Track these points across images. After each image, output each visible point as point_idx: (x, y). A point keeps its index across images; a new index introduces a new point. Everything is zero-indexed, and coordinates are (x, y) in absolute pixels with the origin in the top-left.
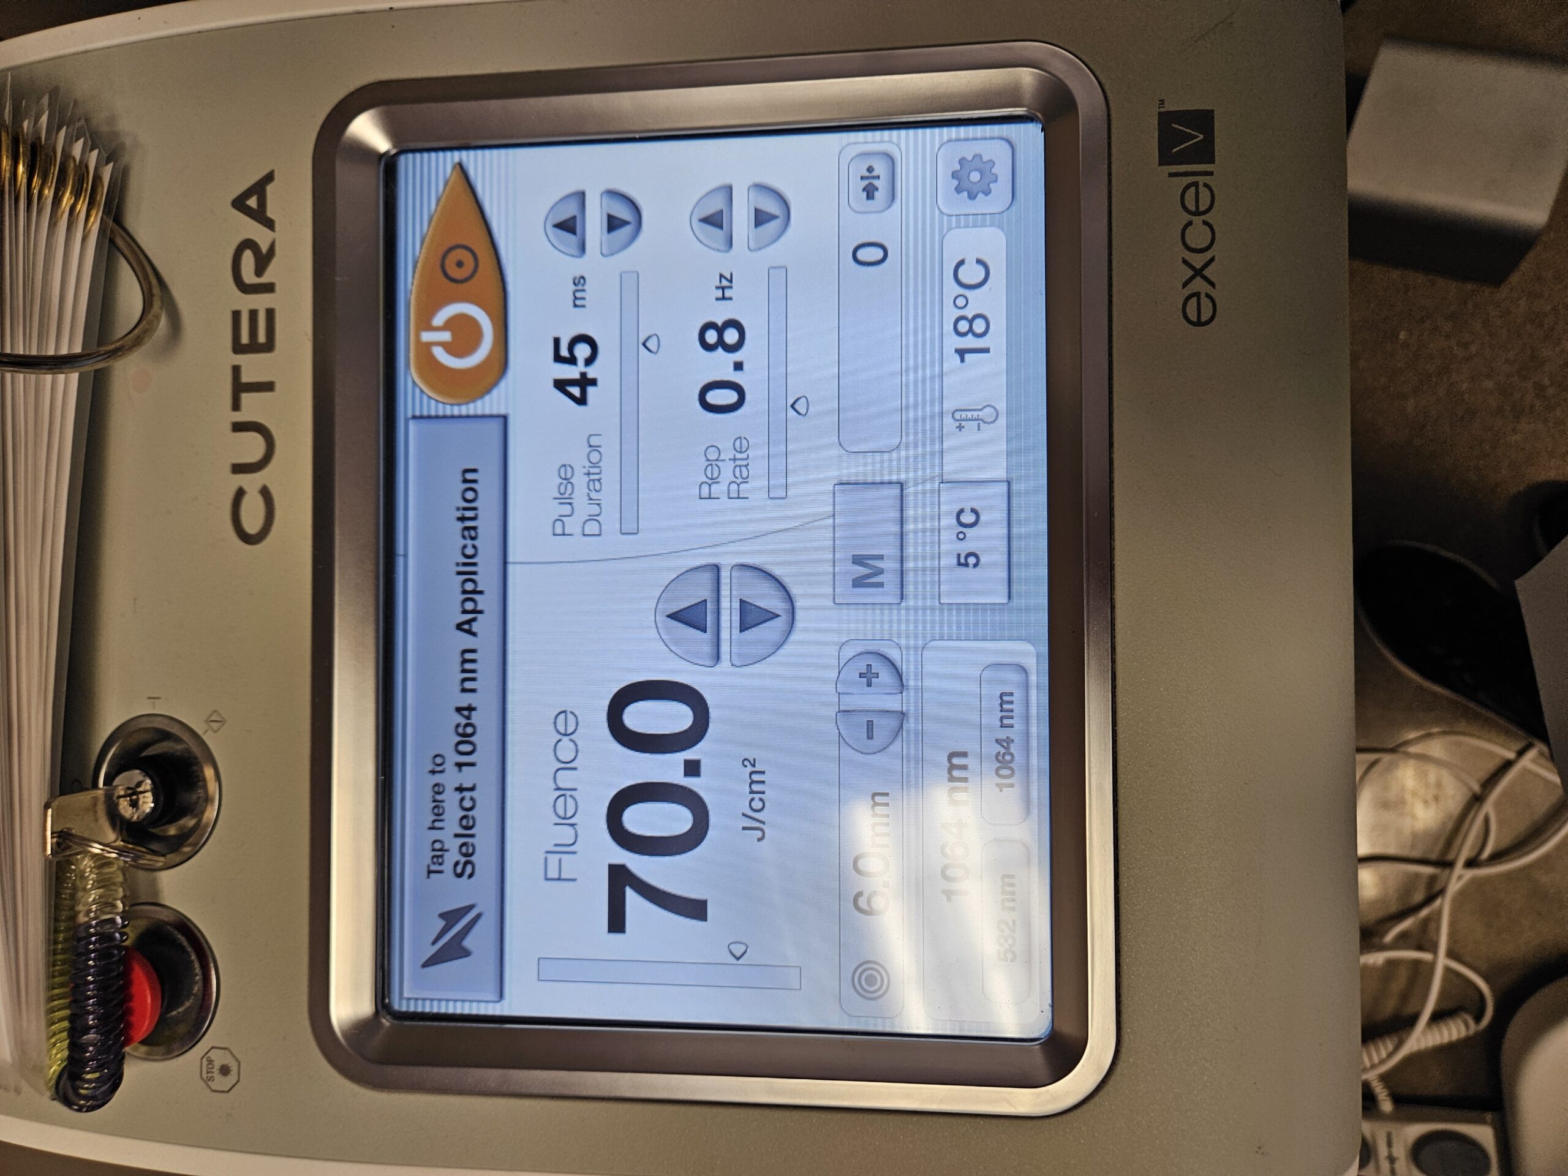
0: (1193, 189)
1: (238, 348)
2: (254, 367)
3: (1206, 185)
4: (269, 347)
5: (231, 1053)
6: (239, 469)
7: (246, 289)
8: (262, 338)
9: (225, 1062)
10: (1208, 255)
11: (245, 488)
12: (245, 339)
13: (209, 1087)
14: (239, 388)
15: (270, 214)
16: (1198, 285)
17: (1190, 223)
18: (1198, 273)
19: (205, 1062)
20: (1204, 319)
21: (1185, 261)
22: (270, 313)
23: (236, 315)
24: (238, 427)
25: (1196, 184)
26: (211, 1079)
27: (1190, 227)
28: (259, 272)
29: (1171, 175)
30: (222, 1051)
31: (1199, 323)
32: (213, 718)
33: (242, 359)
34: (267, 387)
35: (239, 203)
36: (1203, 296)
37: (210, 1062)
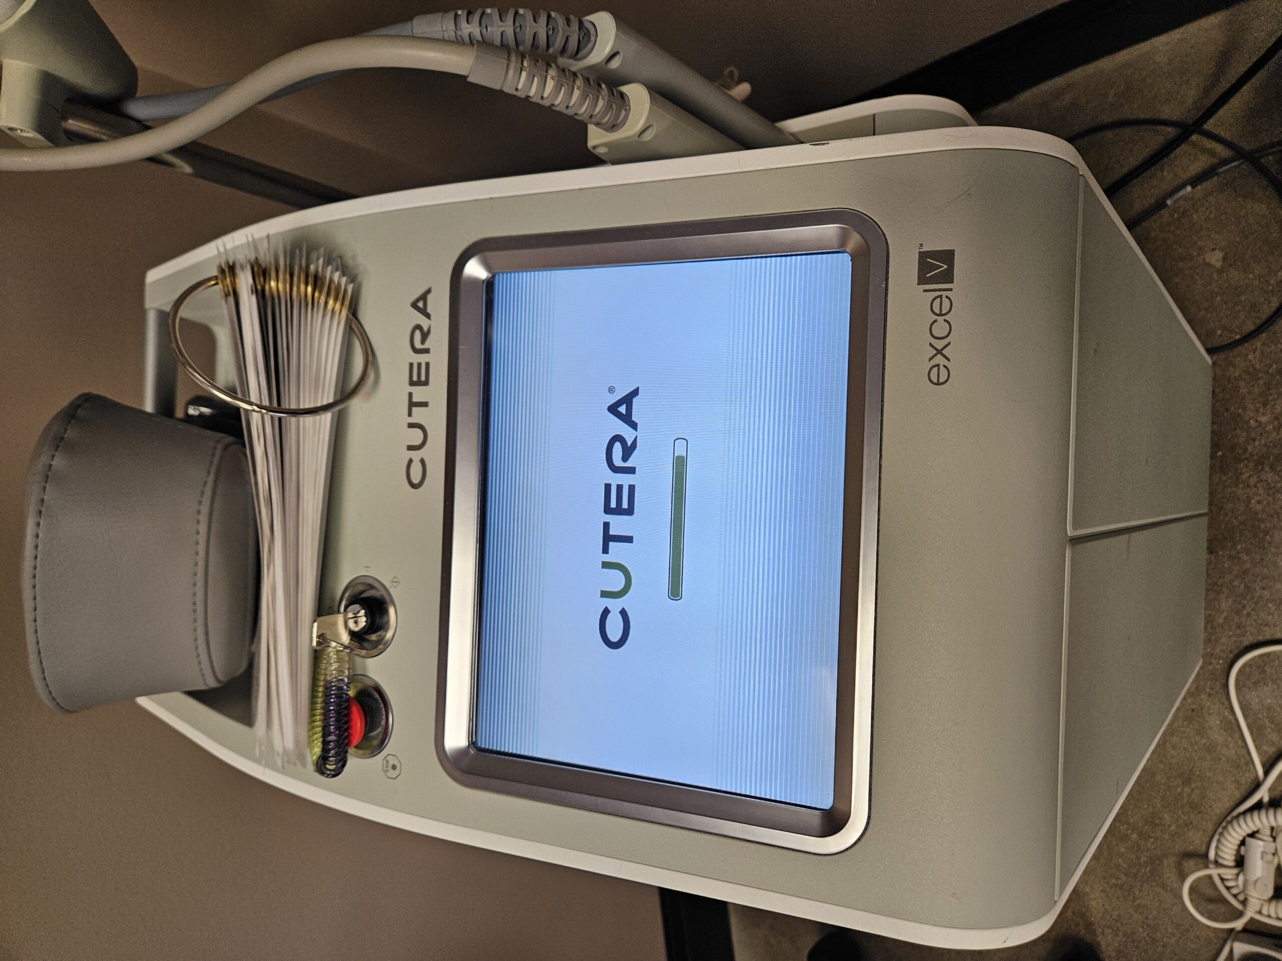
0: (939, 299)
2: (419, 393)
3: (947, 297)
5: (398, 758)
6: (410, 448)
7: (416, 351)
8: (423, 378)
9: (395, 763)
10: (945, 342)
11: (413, 459)
13: (386, 775)
14: (412, 404)
15: (429, 311)
16: (939, 359)
17: (936, 321)
18: (939, 352)
19: (385, 762)
20: (941, 381)
21: (931, 345)
22: (427, 364)
23: (411, 365)
24: (411, 426)
25: (941, 297)
26: (387, 771)
27: (935, 323)
28: (423, 342)
29: (925, 291)
30: (393, 757)
31: (938, 384)
32: (394, 580)
33: (415, 390)
34: (425, 404)
35: (414, 305)
36: (941, 367)
37: (387, 762)
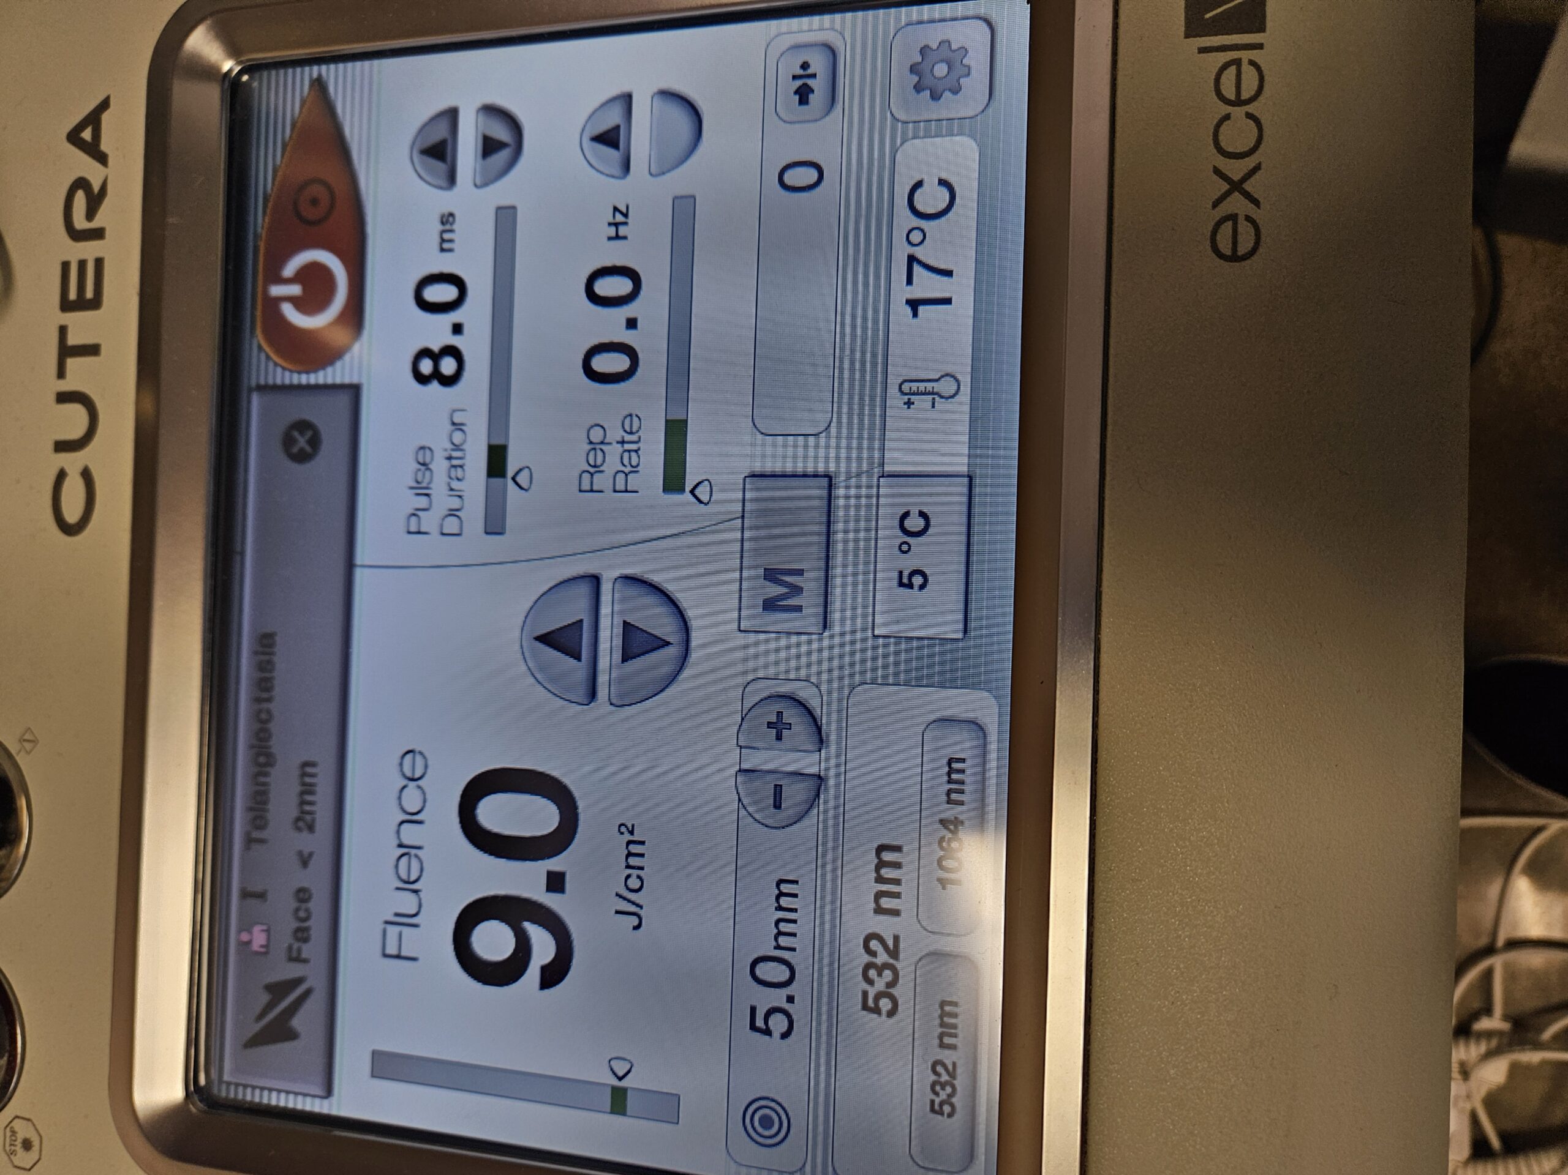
0: (1233, 69)
1: (66, 306)
2: (80, 328)
3: (1252, 63)
4: (95, 303)
5: (34, 1125)
6: (62, 446)
7: (76, 236)
8: (89, 294)
9: (28, 1136)
10: (1250, 163)
11: (67, 469)
12: (73, 295)
13: (12, 1162)
14: (66, 351)
15: (104, 147)
16: (1237, 204)
17: (1227, 117)
18: (1236, 186)
19: (8, 1134)
20: (1241, 251)
21: (1217, 171)
22: (99, 263)
23: (66, 266)
24: (63, 398)
25: (1237, 62)
26: (13, 1153)
27: (1226, 123)
28: (90, 215)
29: (1203, 50)
30: (25, 1122)
31: (1234, 258)
32: (27, 737)
33: (72, 319)
34: (92, 350)
35: (74, 137)
36: (1241, 220)
37: (14, 1133)
